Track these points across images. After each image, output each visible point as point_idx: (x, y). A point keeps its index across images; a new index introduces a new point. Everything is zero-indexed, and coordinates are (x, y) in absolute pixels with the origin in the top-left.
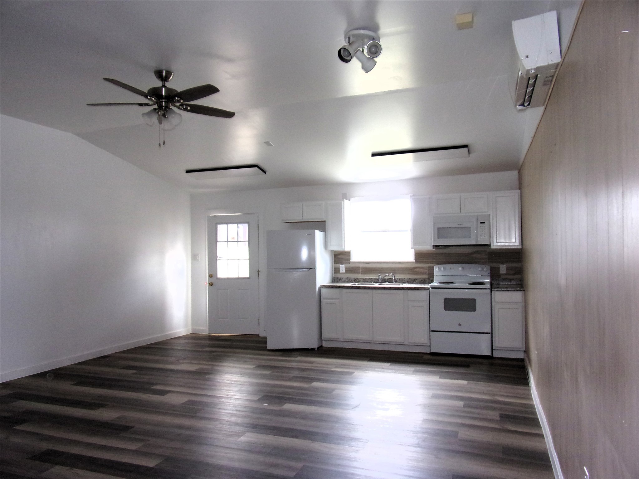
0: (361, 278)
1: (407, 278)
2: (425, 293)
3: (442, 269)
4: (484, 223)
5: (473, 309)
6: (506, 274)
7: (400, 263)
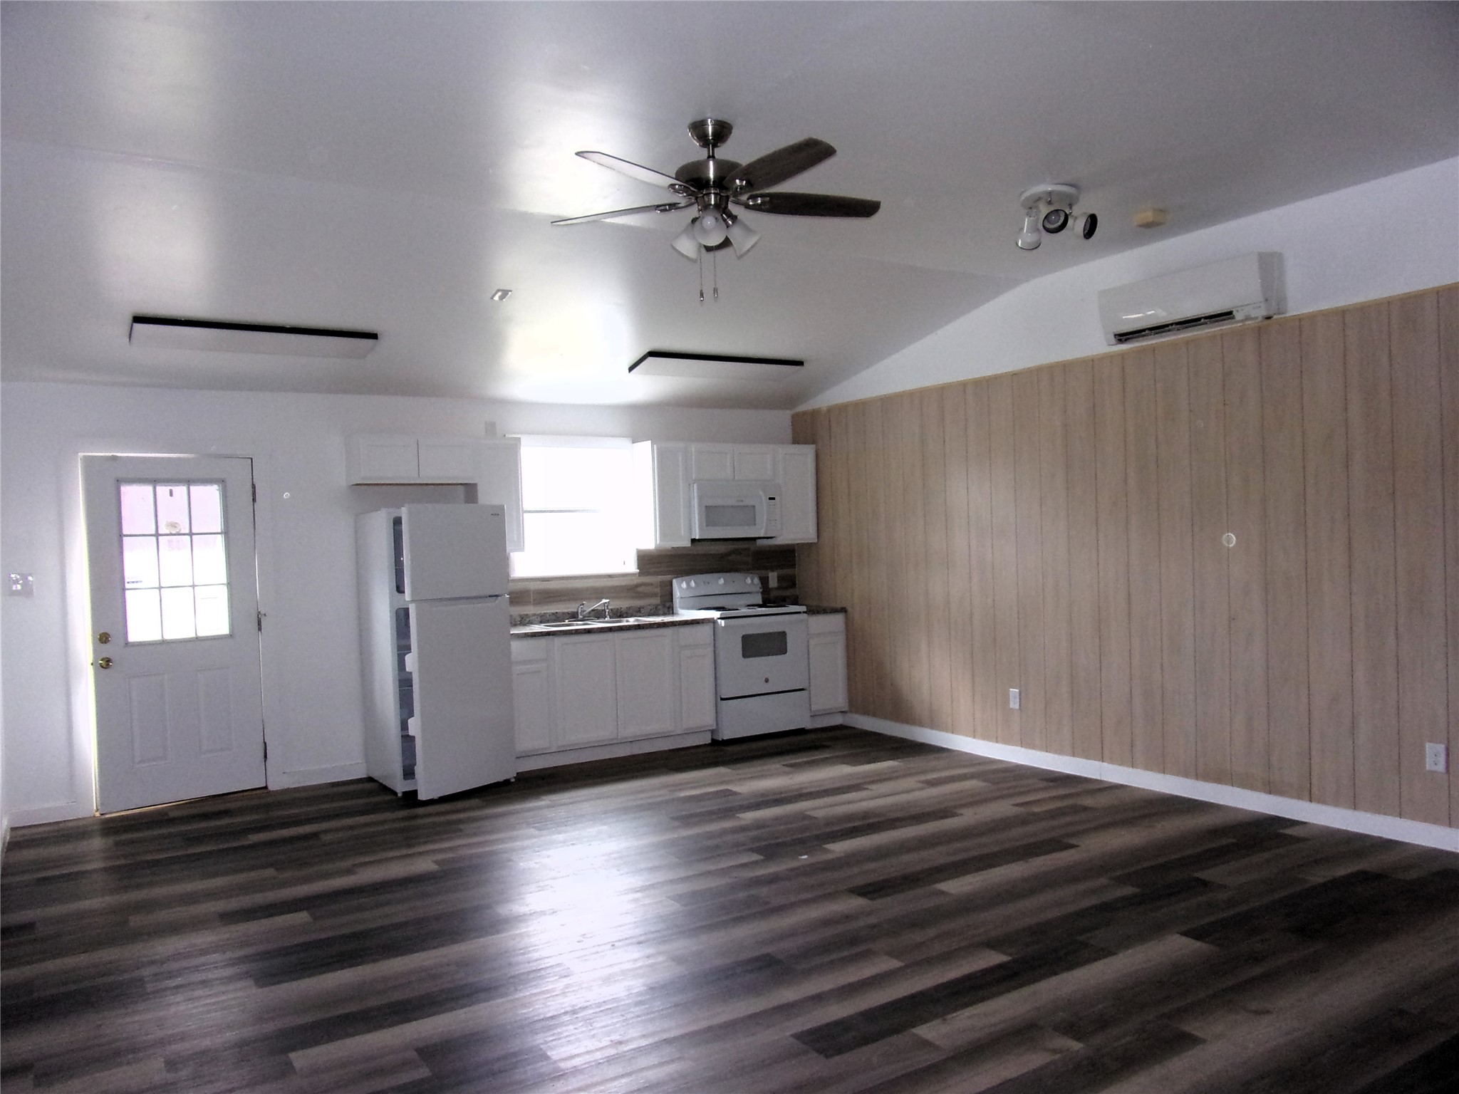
0: (534, 615)
1: (626, 606)
2: (707, 629)
3: (693, 584)
4: (774, 499)
5: (783, 650)
6: (777, 589)
7: (610, 576)
